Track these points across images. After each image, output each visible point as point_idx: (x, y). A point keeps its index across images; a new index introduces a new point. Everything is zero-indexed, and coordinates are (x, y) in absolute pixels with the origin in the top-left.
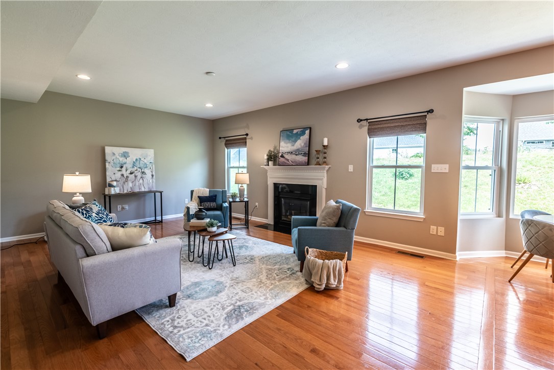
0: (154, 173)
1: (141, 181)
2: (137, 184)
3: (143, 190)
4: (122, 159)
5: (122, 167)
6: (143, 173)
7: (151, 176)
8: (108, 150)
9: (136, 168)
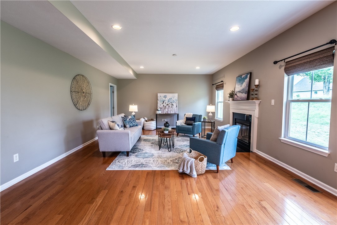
0: (177, 105)
1: (171, 109)
2: (169, 110)
3: (172, 113)
4: (164, 99)
5: (163, 102)
6: (172, 105)
7: (176, 107)
8: (159, 95)
9: (169, 103)
